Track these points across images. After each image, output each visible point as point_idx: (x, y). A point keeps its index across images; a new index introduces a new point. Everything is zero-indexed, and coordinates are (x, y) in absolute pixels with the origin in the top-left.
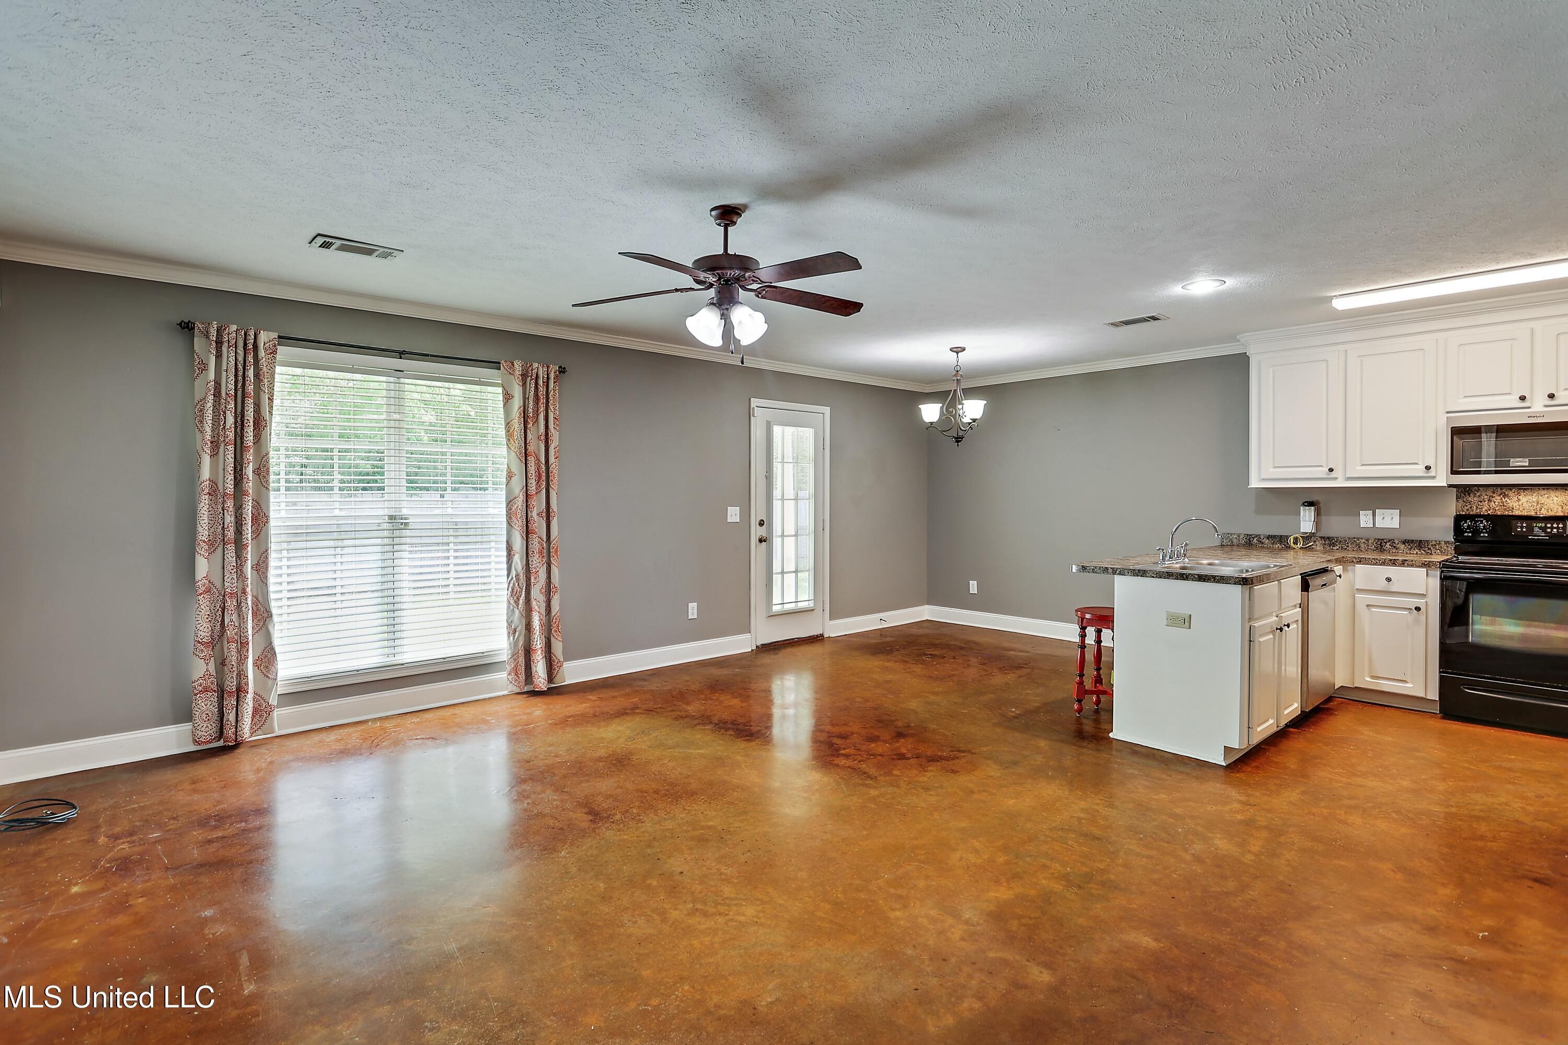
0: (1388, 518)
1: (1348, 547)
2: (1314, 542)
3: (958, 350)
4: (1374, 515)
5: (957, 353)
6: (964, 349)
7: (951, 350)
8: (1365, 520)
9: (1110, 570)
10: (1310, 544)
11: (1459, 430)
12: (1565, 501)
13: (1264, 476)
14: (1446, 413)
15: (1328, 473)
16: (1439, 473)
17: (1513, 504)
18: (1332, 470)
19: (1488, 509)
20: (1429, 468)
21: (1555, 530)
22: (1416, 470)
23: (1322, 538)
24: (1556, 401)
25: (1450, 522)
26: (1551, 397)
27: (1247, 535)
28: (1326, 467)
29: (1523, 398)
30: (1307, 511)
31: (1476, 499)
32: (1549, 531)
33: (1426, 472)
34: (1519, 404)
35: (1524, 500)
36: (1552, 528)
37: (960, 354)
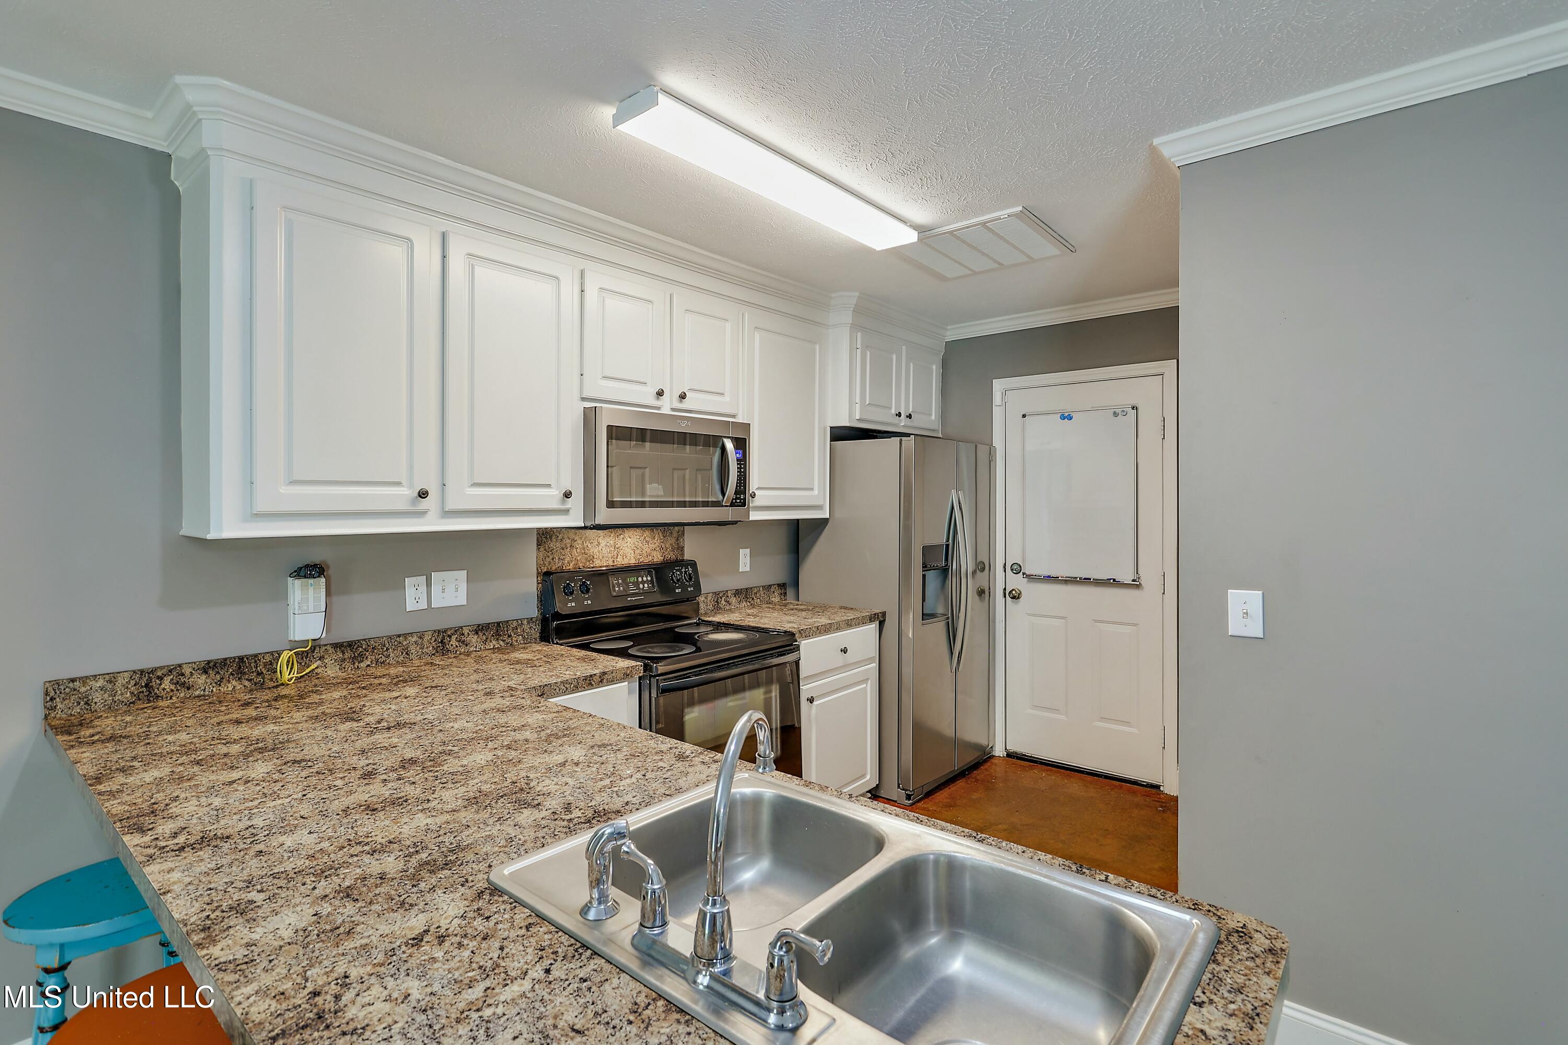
0: (449, 588)
1: (388, 656)
2: (321, 658)
4: (429, 584)
8: (413, 595)
10: (313, 667)
11: (615, 433)
12: (637, 543)
13: (261, 506)
14: (583, 399)
15: (413, 502)
16: (577, 503)
17: (594, 550)
18: (423, 494)
19: (571, 560)
20: (567, 495)
21: (646, 585)
22: (550, 497)
23: (337, 646)
24: (686, 404)
25: (531, 586)
26: (683, 397)
27: (142, 672)
28: (411, 486)
29: (660, 394)
30: (304, 588)
31: (558, 544)
32: (641, 586)
33: (563, 502)
34: (652, 401)
35: (603, 543)
36: (643, 582)
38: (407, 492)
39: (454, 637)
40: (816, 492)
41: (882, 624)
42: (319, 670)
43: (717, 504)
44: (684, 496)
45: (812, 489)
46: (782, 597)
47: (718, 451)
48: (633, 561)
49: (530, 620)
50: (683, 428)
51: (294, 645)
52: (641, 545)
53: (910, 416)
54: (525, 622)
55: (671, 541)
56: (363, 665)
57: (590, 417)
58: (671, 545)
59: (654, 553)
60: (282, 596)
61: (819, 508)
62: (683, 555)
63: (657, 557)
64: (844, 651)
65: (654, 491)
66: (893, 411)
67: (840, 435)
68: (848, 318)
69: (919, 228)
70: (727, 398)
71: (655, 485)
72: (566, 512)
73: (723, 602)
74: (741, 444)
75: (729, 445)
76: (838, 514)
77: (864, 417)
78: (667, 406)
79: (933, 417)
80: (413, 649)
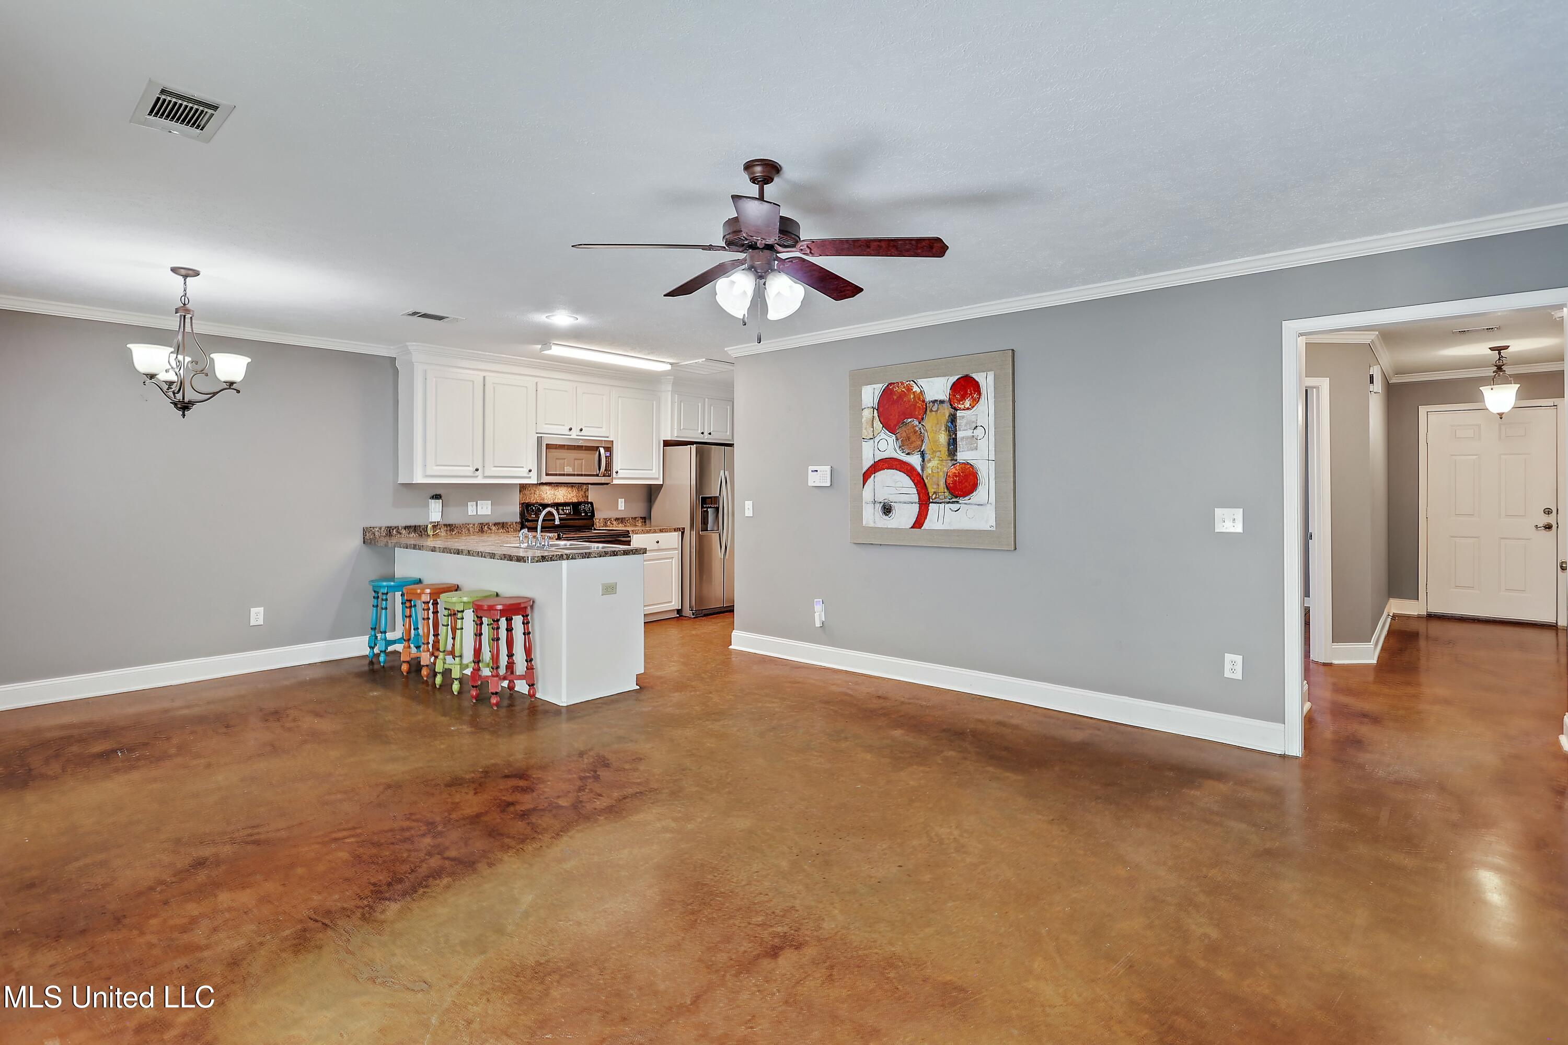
0: (485, 508)
1: (462, 531)
2: (440, 529)
3: (188, 273)
4: (477, 505)
5: (185, 277)
6: (197, 274)
7: (174, 270)
8: (471, 509)
9: (565, 557)
10: (437, 532)
11: (548, 446)
12: (564, 492)
13: (428, 473)
14: (537, 433)
15: (474, 472)
16: (534, 474)
17: (544, 496)
18: (477, 470)
19: (534, 498)
20: (530, 471)
21: (567, 511)
22: (523, 472)
23: (445, 525)
24: (583, 433)
25: (517, 509)
26: (581, 430)
27: (388, 527)
28: (473, 467)
29: (571, 429)
30: (435, 503)
31: (528, 492)
32: (565, 511)
33: (529, 474)
34: (568, 433)
35: (548, 493)
36: (566, 510)
37: (188, 279)
38: (472, 469)
39: (486, 526)
40: (654, 471)
41: (683, 533)
42: (439, 533)
43: (597, 475)
44: (582, 472)
45: (652, 470)
46: (643, 523)
47: (598, 453)
48: (563, 501)
49: (516, 523)
50: (580, 443)
51: (431, 523)
52: (567, 493)
53: (710, 434)
54: (514, 523)
55: (582, 493)
56: (454, 533)
57: (540, 440)
59: (573, 498)
60: (427, 506)
61: (657, 479)
62: (588, 499)
63: (575, 500)
64: (658, 542)
65: (568, 470)
66: (700, 431)
67: (667, 444)
68: (670, 388)
69: (671, 364)
70: (604, 429)
71: (568, 467)
72: (530, 477)
73: (609, 523)
74: (609, 449)
75: (602, 450)
76: (667, 482)
77: (679, 435)
78: (574, 434)
79: (728, 433)
80: (471, 529)
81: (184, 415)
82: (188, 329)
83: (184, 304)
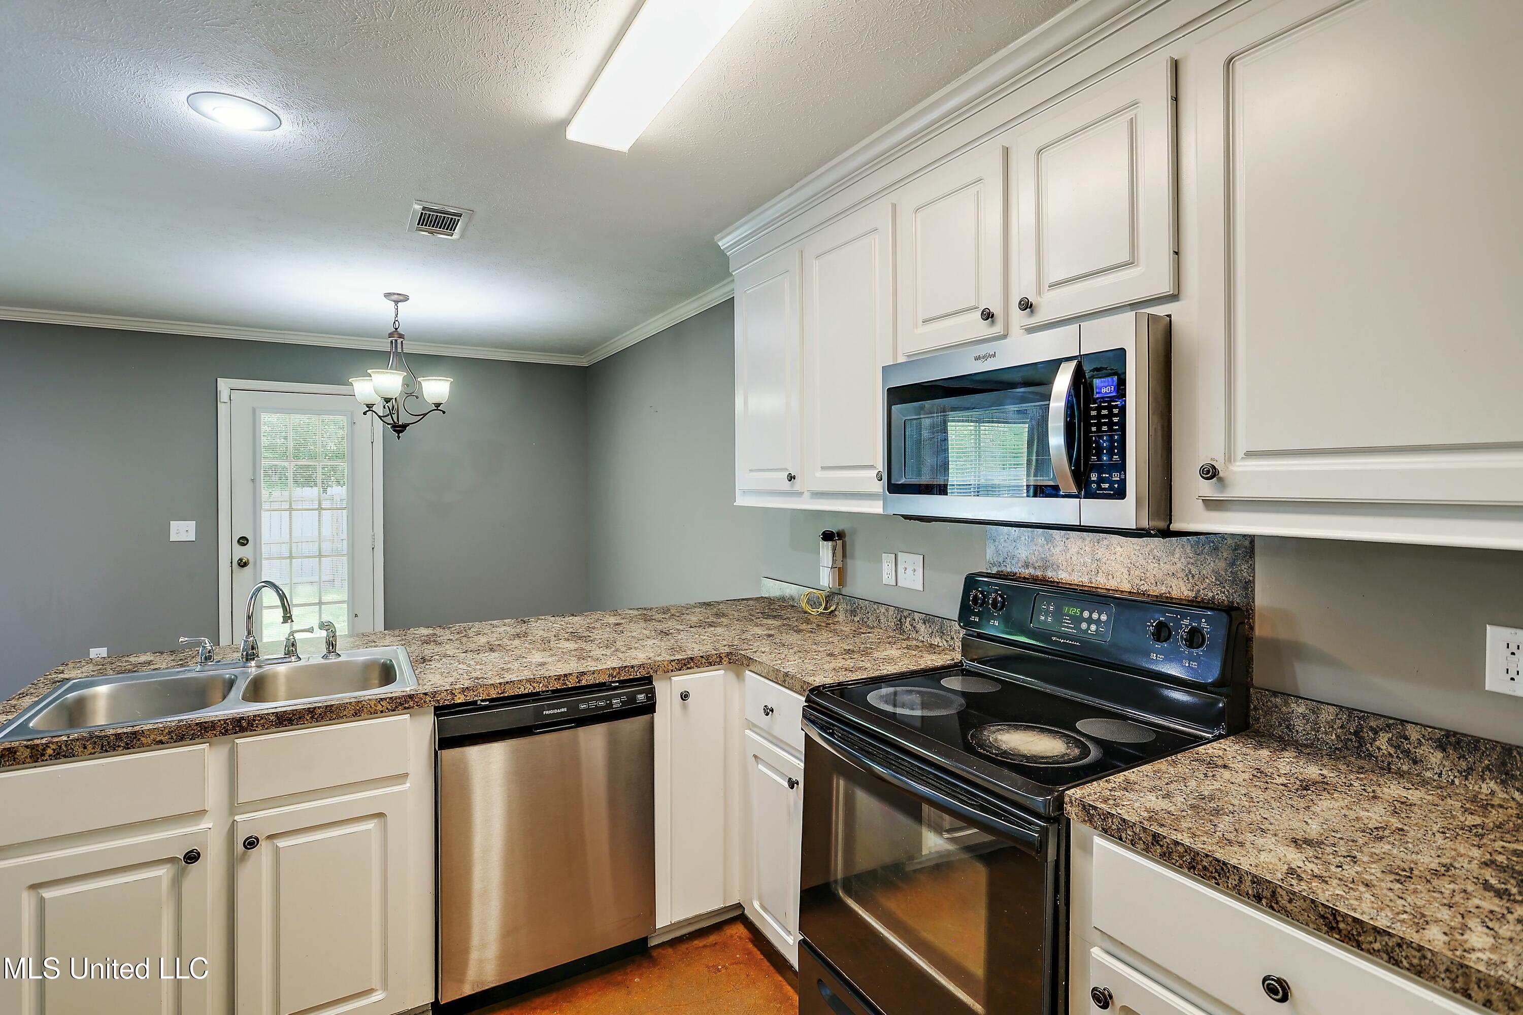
0: (910, 571)
3: (399, 299)
4: (896, 563)
5: (396, 302)
6: (406, 298)
7: (388, 295)
8: (888, 570)
10: (832, 609)
12: (1134, 557)
37: (400, 304)
52: (1142, 562)
58: (1216, 573)
81: (399, 437)
82: (399, 350)
83: (396, 329)
